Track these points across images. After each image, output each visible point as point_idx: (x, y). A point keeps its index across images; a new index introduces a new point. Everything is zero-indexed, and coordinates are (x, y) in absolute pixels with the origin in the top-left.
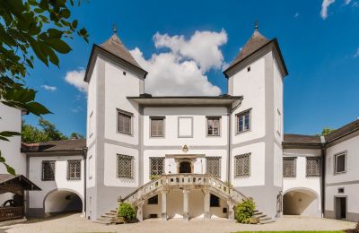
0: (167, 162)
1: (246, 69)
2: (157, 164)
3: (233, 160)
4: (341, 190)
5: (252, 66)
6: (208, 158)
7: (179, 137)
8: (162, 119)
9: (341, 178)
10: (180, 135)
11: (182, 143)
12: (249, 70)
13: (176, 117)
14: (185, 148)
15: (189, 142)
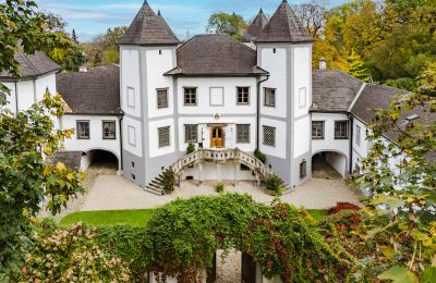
0: (199, 128)
2: (191, 131)
6: (238, 126)
7: (211, 105)
8: (195, 88)
10: (212, 103)
11: (214, 111)
14: (217, 116)
15: (220, 111)
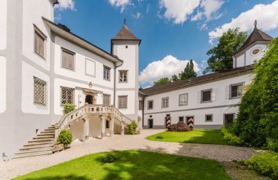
1: (125, 46)
2: (67, 93)
3: (117, 98)
4: (151, 116)
5: (129, 46)
6: (104, 95)
8: (73, 54)
9: (150, 111)
10: (87, 73)
11: (88, 80)
12: (127, 47)
13: (84, 57)
14: (91, 84)
15: (92, 80)
